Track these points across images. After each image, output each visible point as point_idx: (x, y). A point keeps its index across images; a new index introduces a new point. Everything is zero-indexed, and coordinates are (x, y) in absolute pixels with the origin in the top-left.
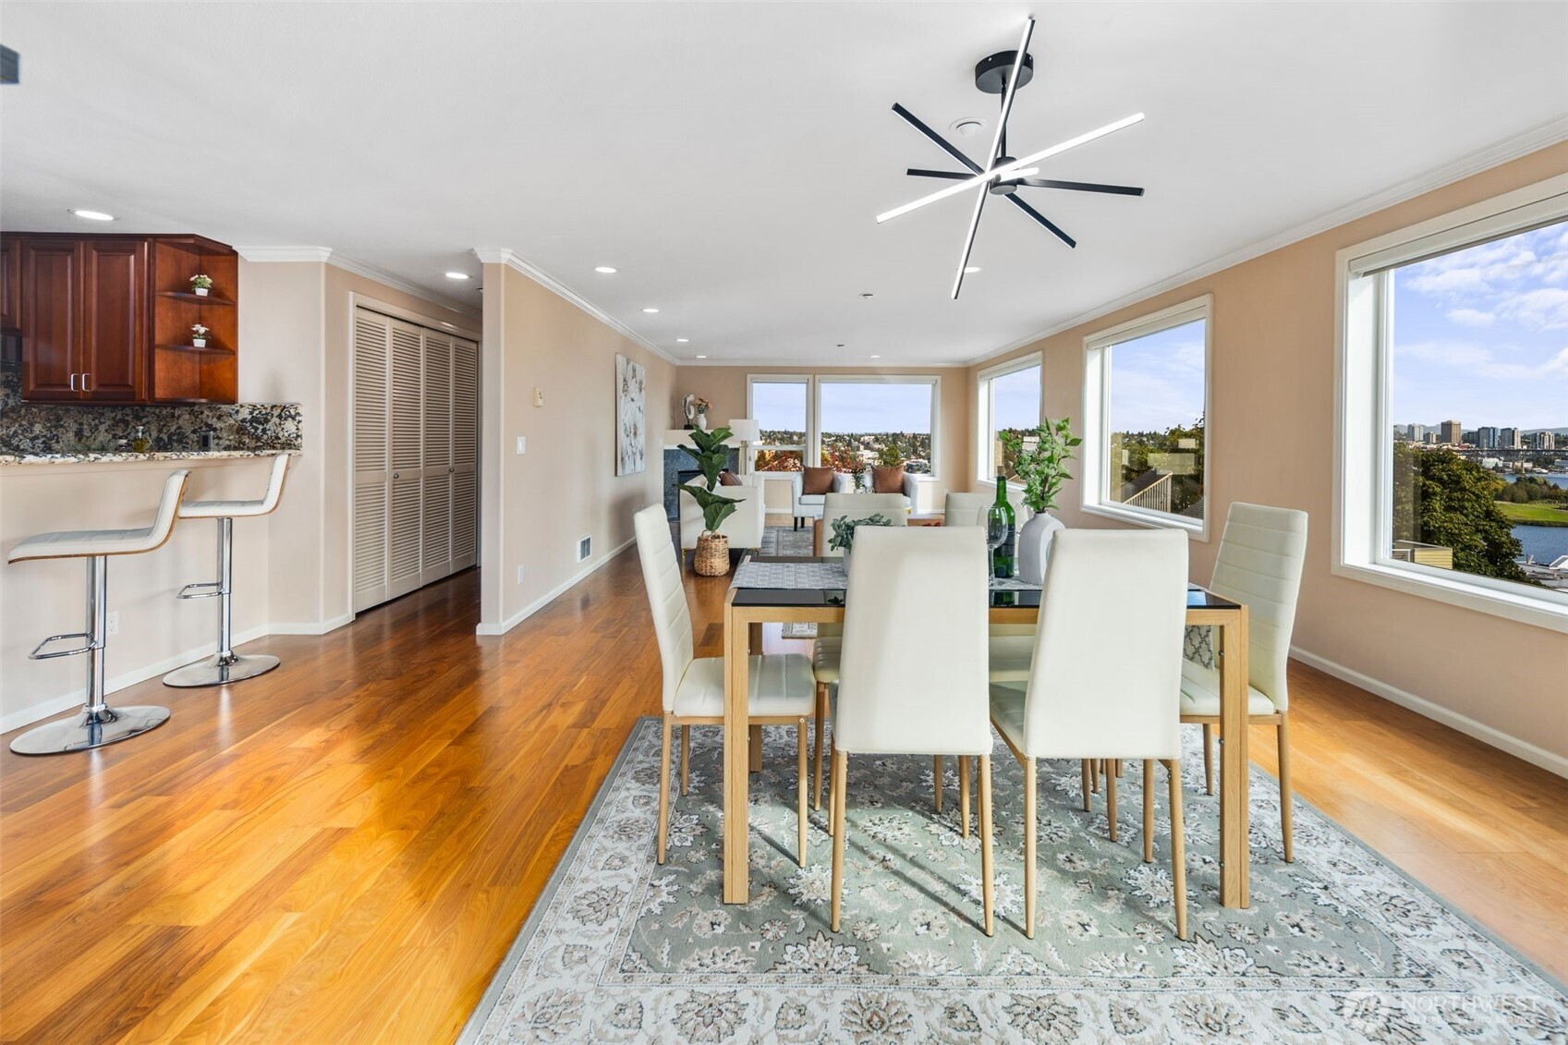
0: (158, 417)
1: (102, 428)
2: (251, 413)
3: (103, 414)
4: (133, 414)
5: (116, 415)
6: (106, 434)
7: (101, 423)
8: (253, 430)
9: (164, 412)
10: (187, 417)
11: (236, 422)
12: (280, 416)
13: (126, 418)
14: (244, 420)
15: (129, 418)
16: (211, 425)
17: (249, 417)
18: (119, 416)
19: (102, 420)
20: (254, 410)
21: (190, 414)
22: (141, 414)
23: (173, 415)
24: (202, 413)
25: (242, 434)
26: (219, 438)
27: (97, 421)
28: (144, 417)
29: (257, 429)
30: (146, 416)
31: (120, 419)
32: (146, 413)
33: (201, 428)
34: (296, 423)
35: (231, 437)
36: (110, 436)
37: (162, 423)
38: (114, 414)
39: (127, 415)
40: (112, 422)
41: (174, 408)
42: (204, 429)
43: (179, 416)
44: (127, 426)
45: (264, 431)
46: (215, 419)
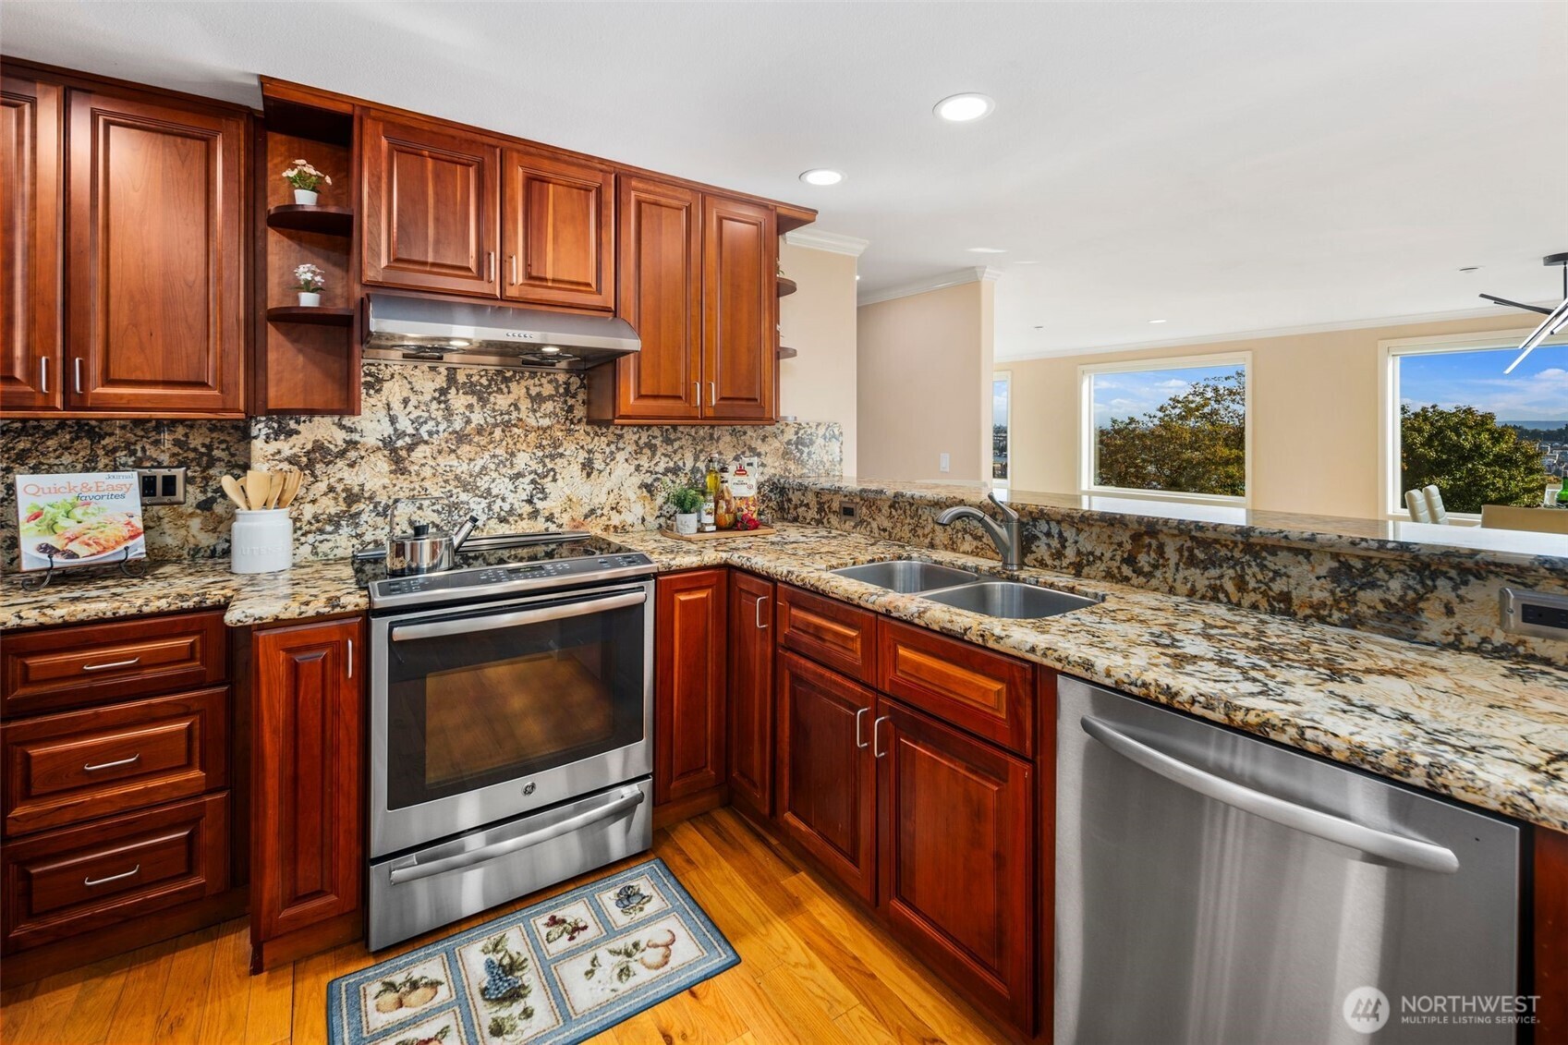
0: (694, 439)
1: (620, 456)
2: (797, 433)
3: (620, 437)
4: (662, 435)
5: (640, 438)
6: (626, 465)
7: (618, 449)
8: (798, 454)
9: (701, 433)
10: (727, 438)
11: (782, 443)
12: (824, 437)
13: (653, 441)
14: (789, 443)
15: (657, 442)
16: (755, 449)
17: (795, 438)
18: (644, 439)
19: (621, 445)
20: (799, 429)
21: (731, 434)
22: (672, 437)
23: (711, 436)
24: (745, 433)
25: (788, 459)
26: (763, 465)
27: (613, 447)
28: (675, 440)
29: (802, 453)
30: (679, 439)
31: (645, 444)
32: (679, 435)
33: (743, 453)
34: (839, 444)
35: (777, 464)
36: (633, 468)
37: (698, 448)
38: (637, 436)
39: (654, 437)
40: (634, 447)
41: (712, 427)
42: (748, 453)
43: (719, 438)
44: (654, 455)
45: (809, 454)
46: (759, 442)
